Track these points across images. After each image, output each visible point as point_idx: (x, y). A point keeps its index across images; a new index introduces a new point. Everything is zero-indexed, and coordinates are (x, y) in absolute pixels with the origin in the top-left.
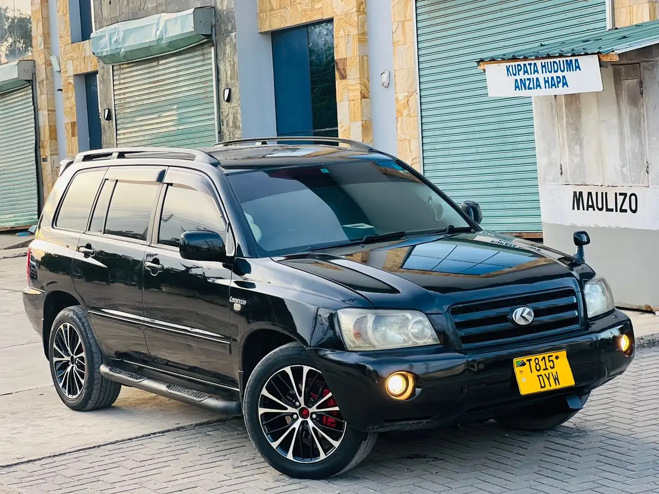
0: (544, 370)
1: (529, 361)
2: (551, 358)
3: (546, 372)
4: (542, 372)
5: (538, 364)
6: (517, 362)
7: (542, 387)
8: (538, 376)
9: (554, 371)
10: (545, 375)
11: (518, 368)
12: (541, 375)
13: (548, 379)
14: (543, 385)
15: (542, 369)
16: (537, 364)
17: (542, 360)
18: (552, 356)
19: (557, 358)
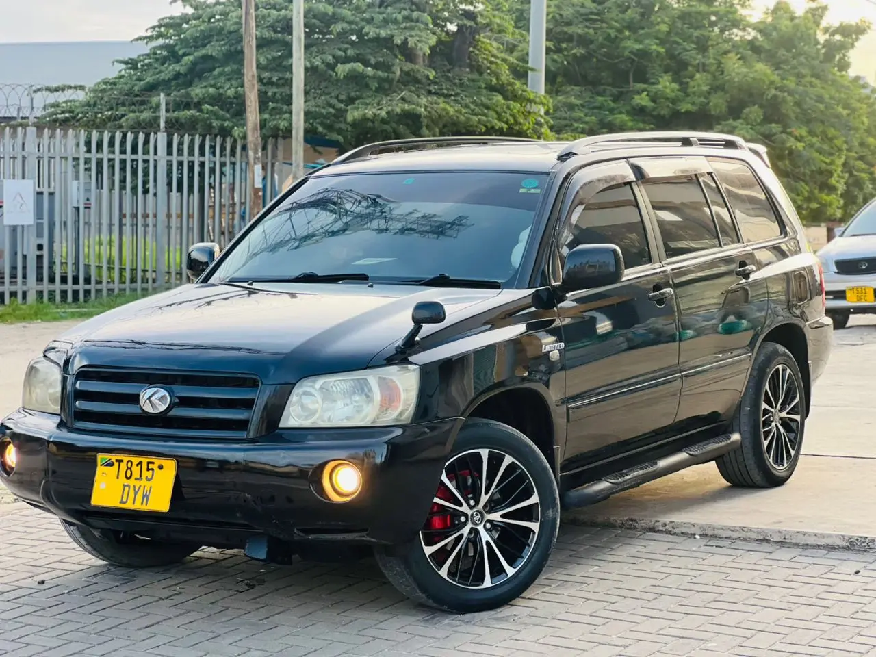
0: (136, 479)
1: (120, 461)
2: (151, 466)
3: (138, 483)
4: (132, 482)
5: (130, 469)
6: (102, 459)
7: (121, 502)
8: (124, 486)
9: (148, 484)
10: (134, 486)
11: (103, 467)
12: (129, 486)
13: (136, 493)
14: (124, 500)
15: (133, 477)
16: (128, 469)
17: (137, 465)
18: (153, 463)
19: (161, 467)
